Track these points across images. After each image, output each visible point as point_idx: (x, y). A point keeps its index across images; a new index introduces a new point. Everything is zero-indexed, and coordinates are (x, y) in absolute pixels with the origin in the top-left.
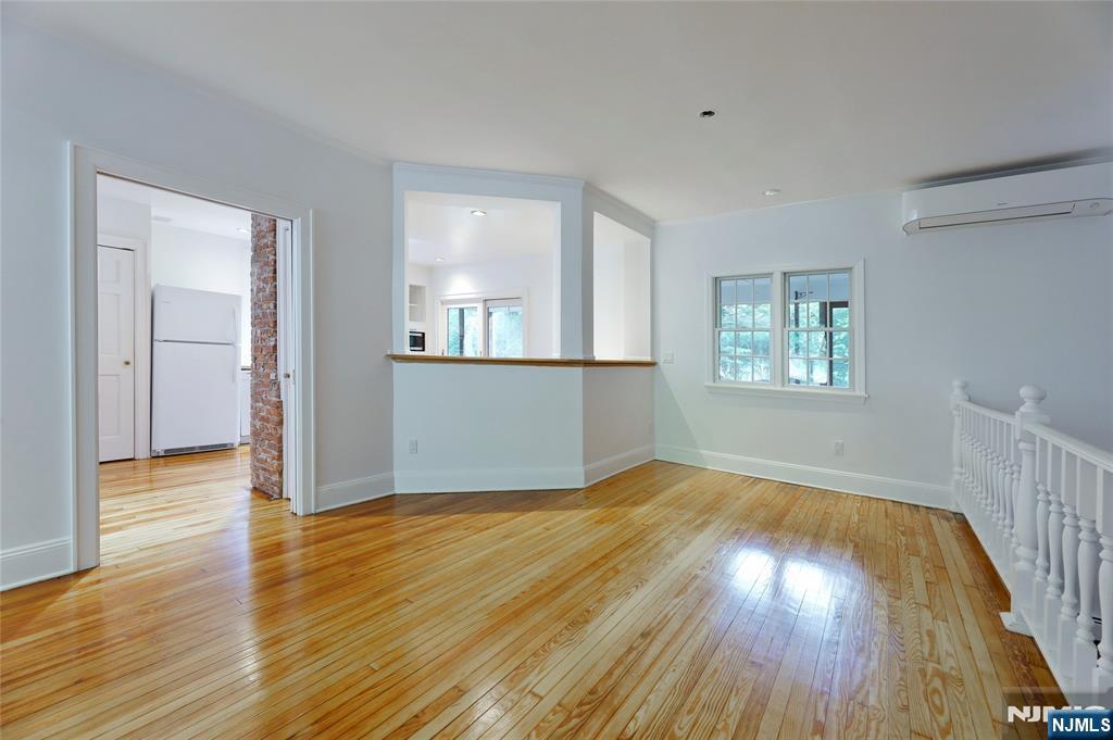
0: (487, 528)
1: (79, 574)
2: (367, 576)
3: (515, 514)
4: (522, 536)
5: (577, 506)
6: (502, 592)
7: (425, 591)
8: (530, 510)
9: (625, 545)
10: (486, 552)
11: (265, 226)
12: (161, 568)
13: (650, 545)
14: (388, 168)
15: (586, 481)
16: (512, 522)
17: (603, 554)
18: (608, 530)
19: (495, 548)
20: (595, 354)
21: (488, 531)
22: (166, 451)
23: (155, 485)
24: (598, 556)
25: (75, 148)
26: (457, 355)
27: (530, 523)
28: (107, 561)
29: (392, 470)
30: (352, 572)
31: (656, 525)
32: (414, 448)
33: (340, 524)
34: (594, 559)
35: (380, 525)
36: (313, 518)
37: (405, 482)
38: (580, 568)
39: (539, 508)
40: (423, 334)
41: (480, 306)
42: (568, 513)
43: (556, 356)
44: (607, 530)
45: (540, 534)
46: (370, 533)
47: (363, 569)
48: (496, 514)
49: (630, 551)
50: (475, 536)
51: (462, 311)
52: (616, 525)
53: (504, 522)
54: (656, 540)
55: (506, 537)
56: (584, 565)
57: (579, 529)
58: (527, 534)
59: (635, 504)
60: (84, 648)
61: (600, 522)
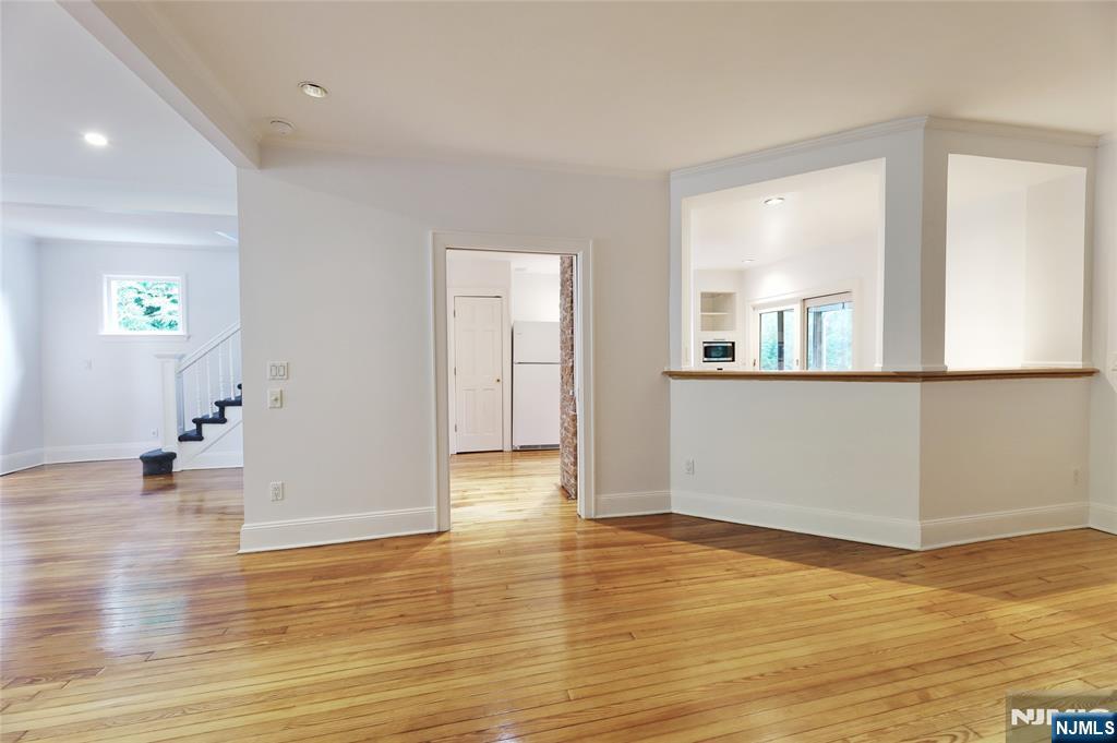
0: (753, 576)
1: (439, 533)
2: (607, 594)
3: (797, 565)
4: (793, 597)
5: (899, 576)
6: (736, 663)
7: (651, 630)
8: (821, 565)
9: (960, 660)
10: (740, 605)
11: (567, 262)
12: (478, 542)
13: (1013, 675)
14: (664, 181)
15: (924, 542)
16: (786, 575)
17: (910, 661)
18: (939, 626)
19: (749, 603)
20: (946, 363)
21: (753, 580)
22: (521, 447)
23: (515, 473)
24: (901, 662)
25: (434, 234)
26: (774, 370)
27: (815, 582)
28: (455, 529)
29: (669, 488)
30: (597, 586)
31: (1044, 645)
32: (691, 468)
33: (610, 534)
34: (890, 664)
35: (642, 543)
36: (593, 524)
37: (683, 501)
38: (863, 670)
39: (834, 565)
40: (733, 343)
41: (797, 308)
42: (877, 583)
43: (877, 367)
44: (935, 625)
45: (819, 601)
46: (629, 550)
47: (606, 587)
48: (773, 560)
49: (967, 672)
50: (733, 582)
51: (781, 314)
52: (958, 621)
53: (776, 573)
54: (1033, 670)
55: (772, 593)
56: (870, 668)
57: (883, 610)
58: (804, 596)
59: (1011, 596)
60: (415, 591)
61: (928, 609)
